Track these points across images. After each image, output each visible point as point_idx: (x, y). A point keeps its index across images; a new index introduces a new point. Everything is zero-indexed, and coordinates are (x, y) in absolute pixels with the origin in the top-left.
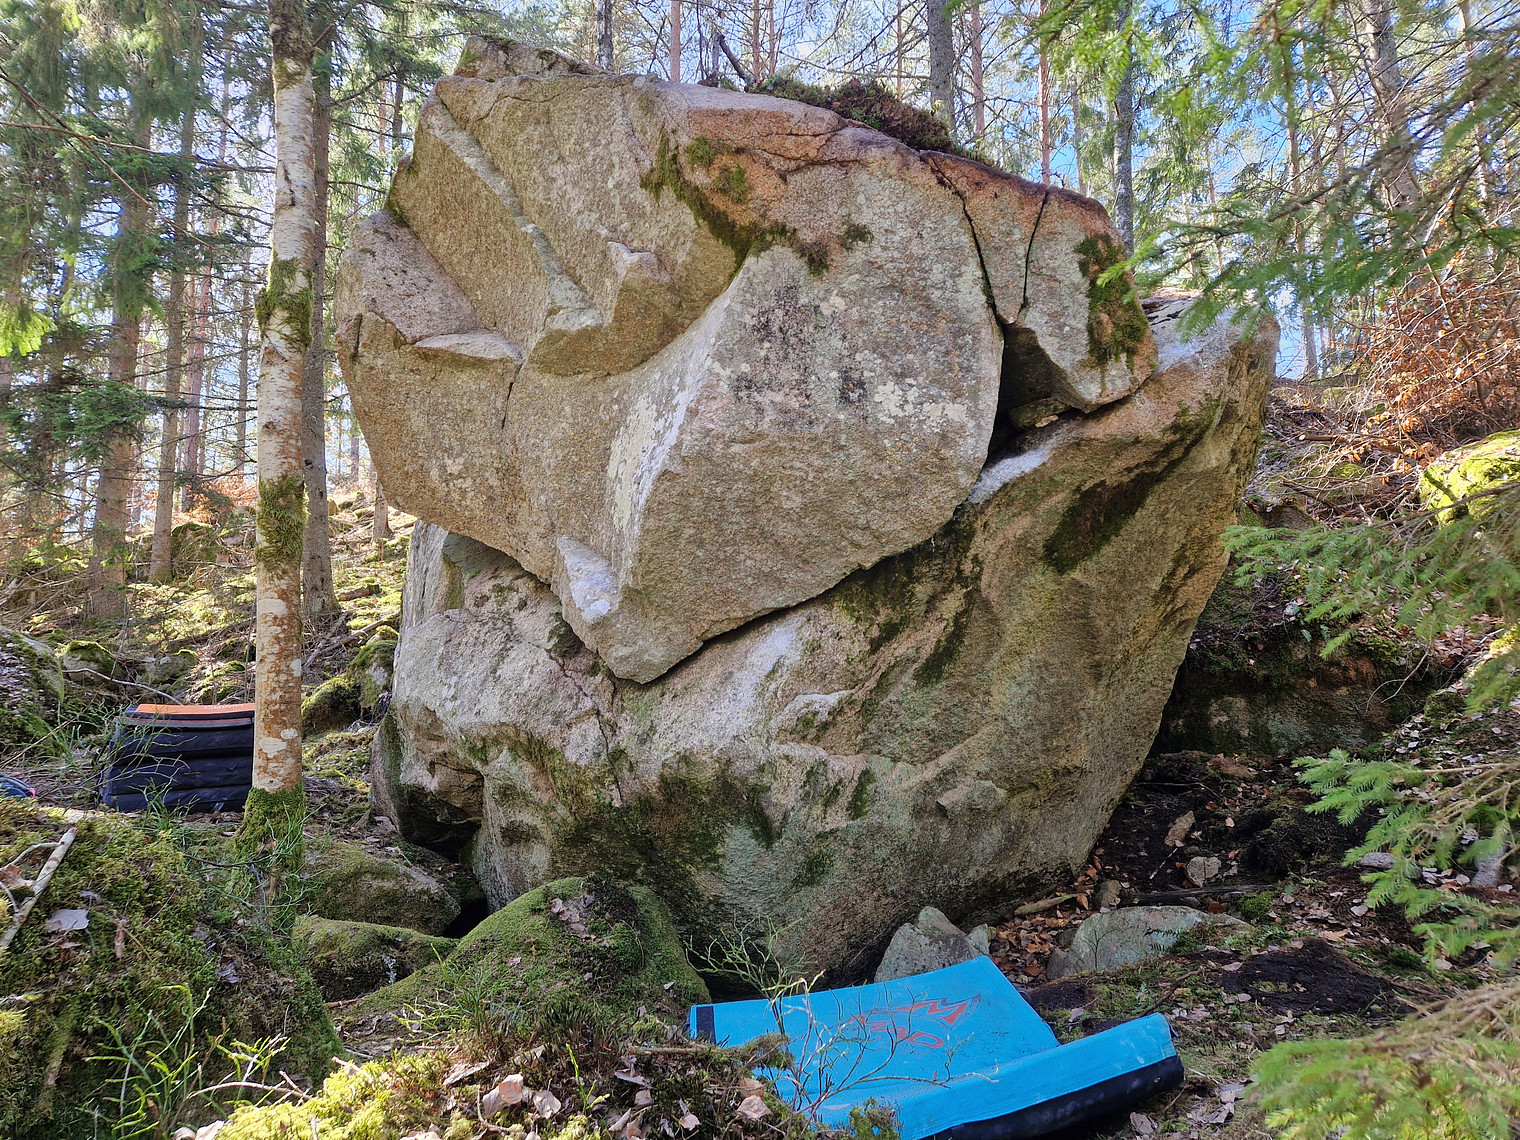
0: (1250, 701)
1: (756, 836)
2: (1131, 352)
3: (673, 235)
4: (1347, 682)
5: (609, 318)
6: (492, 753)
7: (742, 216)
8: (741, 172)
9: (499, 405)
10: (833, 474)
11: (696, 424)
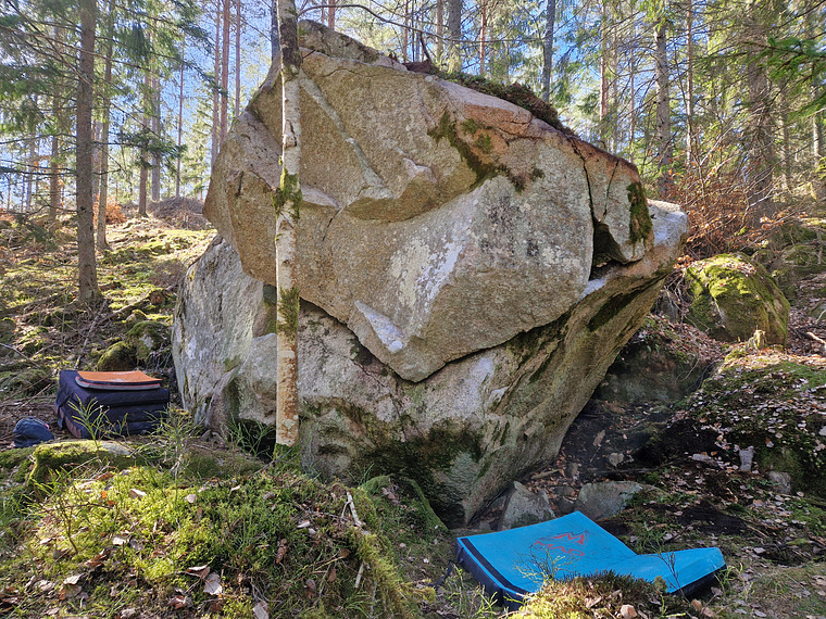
0: (619, 376)
1: (472, 457)
2: (645, 238)
3: (443, 161)
4: (664, 370)
5: (398, 195)
6: (324, 411)
7: (486, 160)
8: (489, 139)
9: (322, 229)
10: (520, 289)
11: (463, 263)
